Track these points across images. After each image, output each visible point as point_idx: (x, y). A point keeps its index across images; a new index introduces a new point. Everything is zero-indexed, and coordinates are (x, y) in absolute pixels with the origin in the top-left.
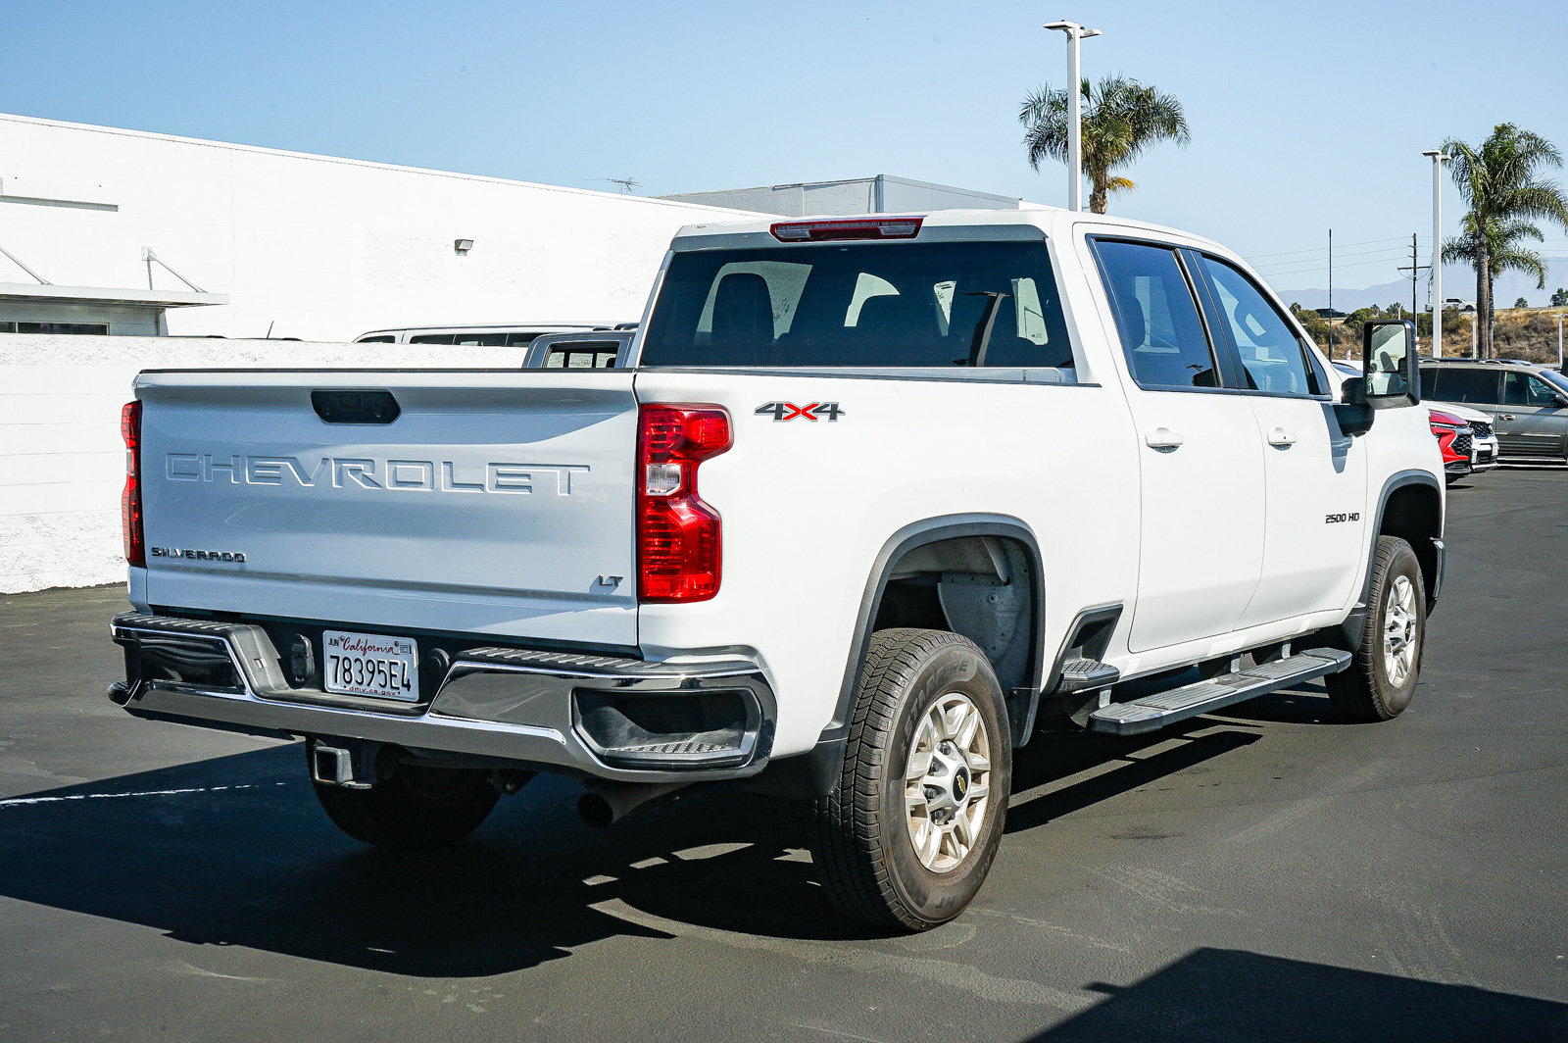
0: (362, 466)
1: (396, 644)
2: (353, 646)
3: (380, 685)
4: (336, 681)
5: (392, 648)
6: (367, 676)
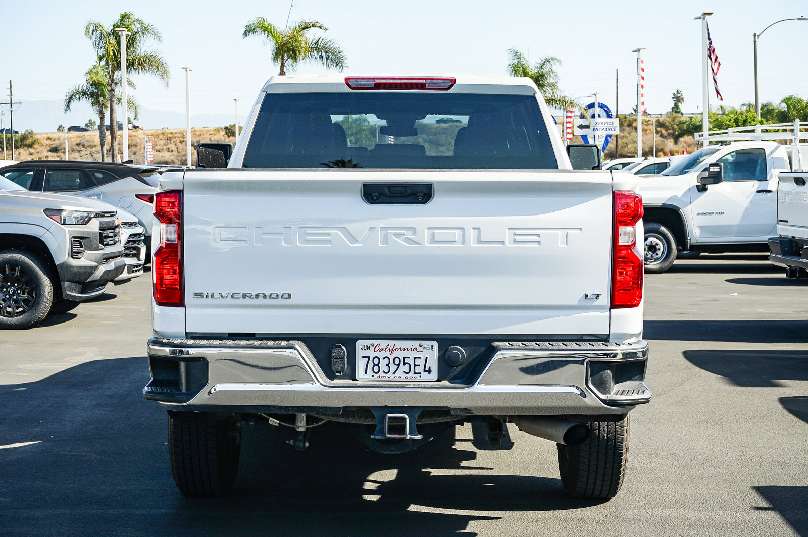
0: (405, 232)
1: (420, 346)
2: (383, 349)
3: (404, 372)
4: (366, 373)
5: (416, 348)
6: (393, 368)
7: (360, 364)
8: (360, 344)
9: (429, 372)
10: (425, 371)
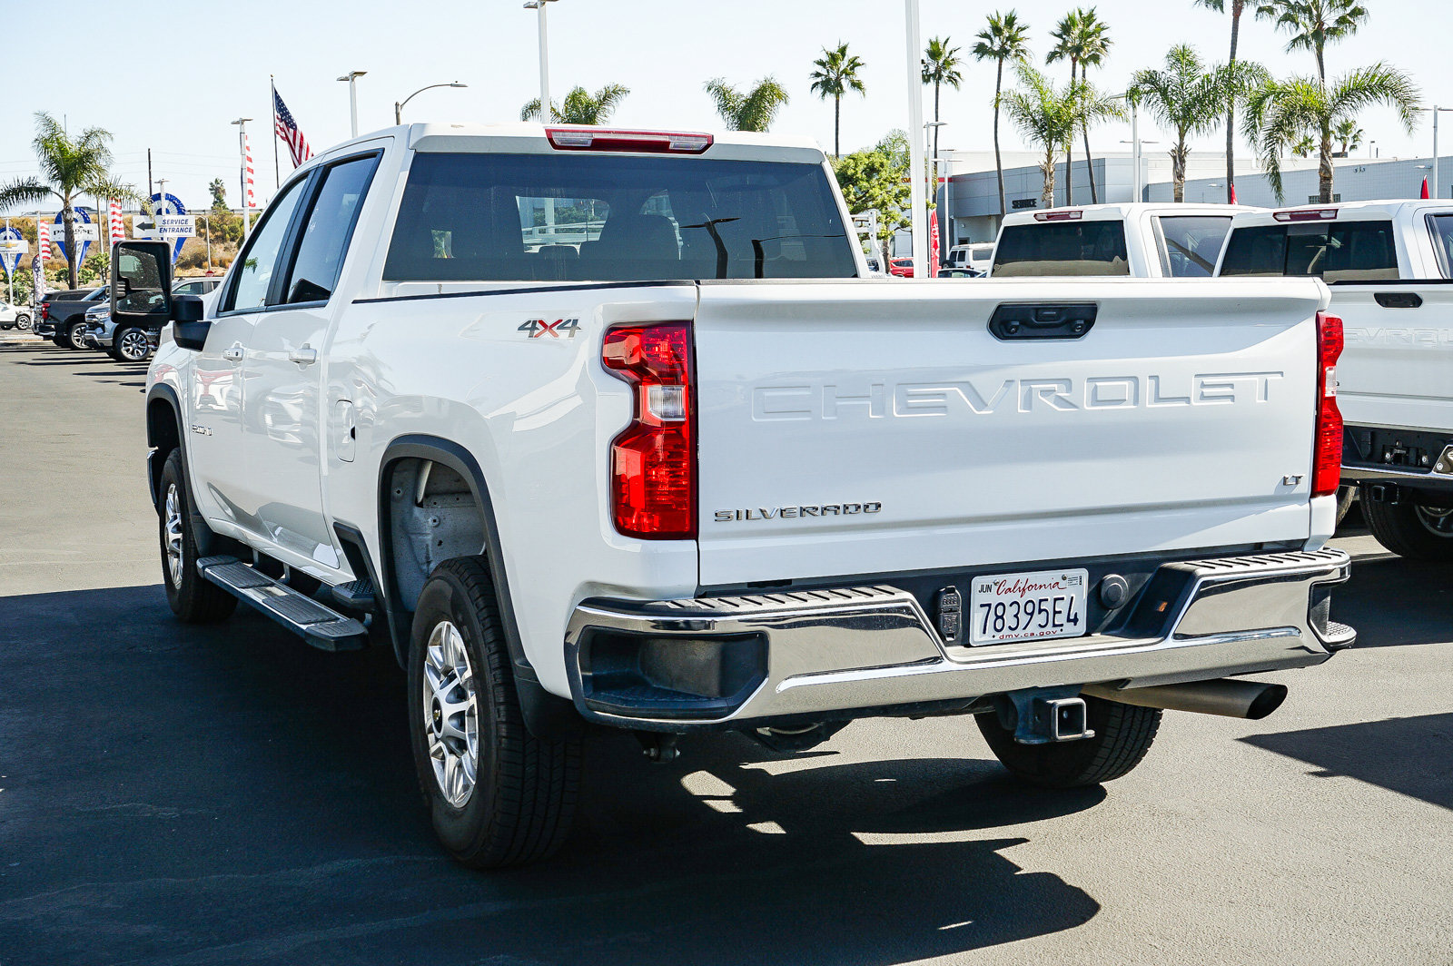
0: (1055, 386)
1: (1064, 578)
2: (1010, 589)
3: (1040, 625)
4: (984, 632)
5: (1058, 583)
6: (1024, 618)
7: (977, 617)
8: (977, 582)
9: (1075, 621)
10: (1069, 620)
